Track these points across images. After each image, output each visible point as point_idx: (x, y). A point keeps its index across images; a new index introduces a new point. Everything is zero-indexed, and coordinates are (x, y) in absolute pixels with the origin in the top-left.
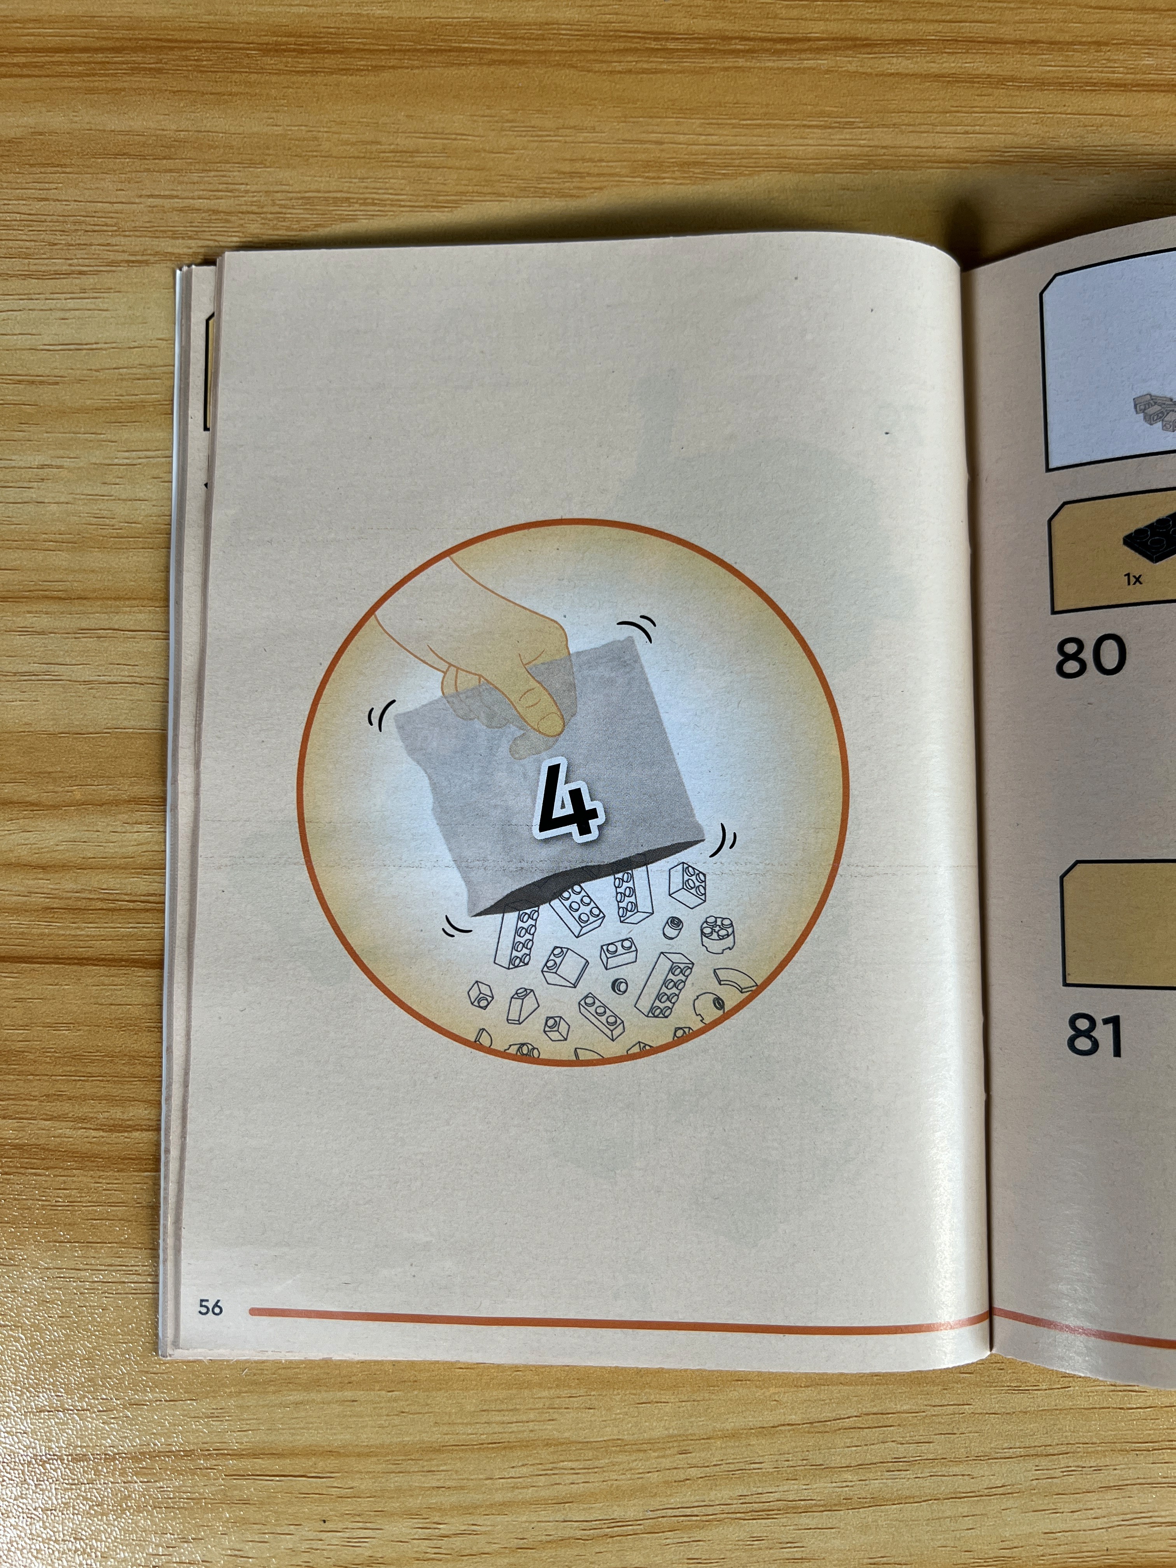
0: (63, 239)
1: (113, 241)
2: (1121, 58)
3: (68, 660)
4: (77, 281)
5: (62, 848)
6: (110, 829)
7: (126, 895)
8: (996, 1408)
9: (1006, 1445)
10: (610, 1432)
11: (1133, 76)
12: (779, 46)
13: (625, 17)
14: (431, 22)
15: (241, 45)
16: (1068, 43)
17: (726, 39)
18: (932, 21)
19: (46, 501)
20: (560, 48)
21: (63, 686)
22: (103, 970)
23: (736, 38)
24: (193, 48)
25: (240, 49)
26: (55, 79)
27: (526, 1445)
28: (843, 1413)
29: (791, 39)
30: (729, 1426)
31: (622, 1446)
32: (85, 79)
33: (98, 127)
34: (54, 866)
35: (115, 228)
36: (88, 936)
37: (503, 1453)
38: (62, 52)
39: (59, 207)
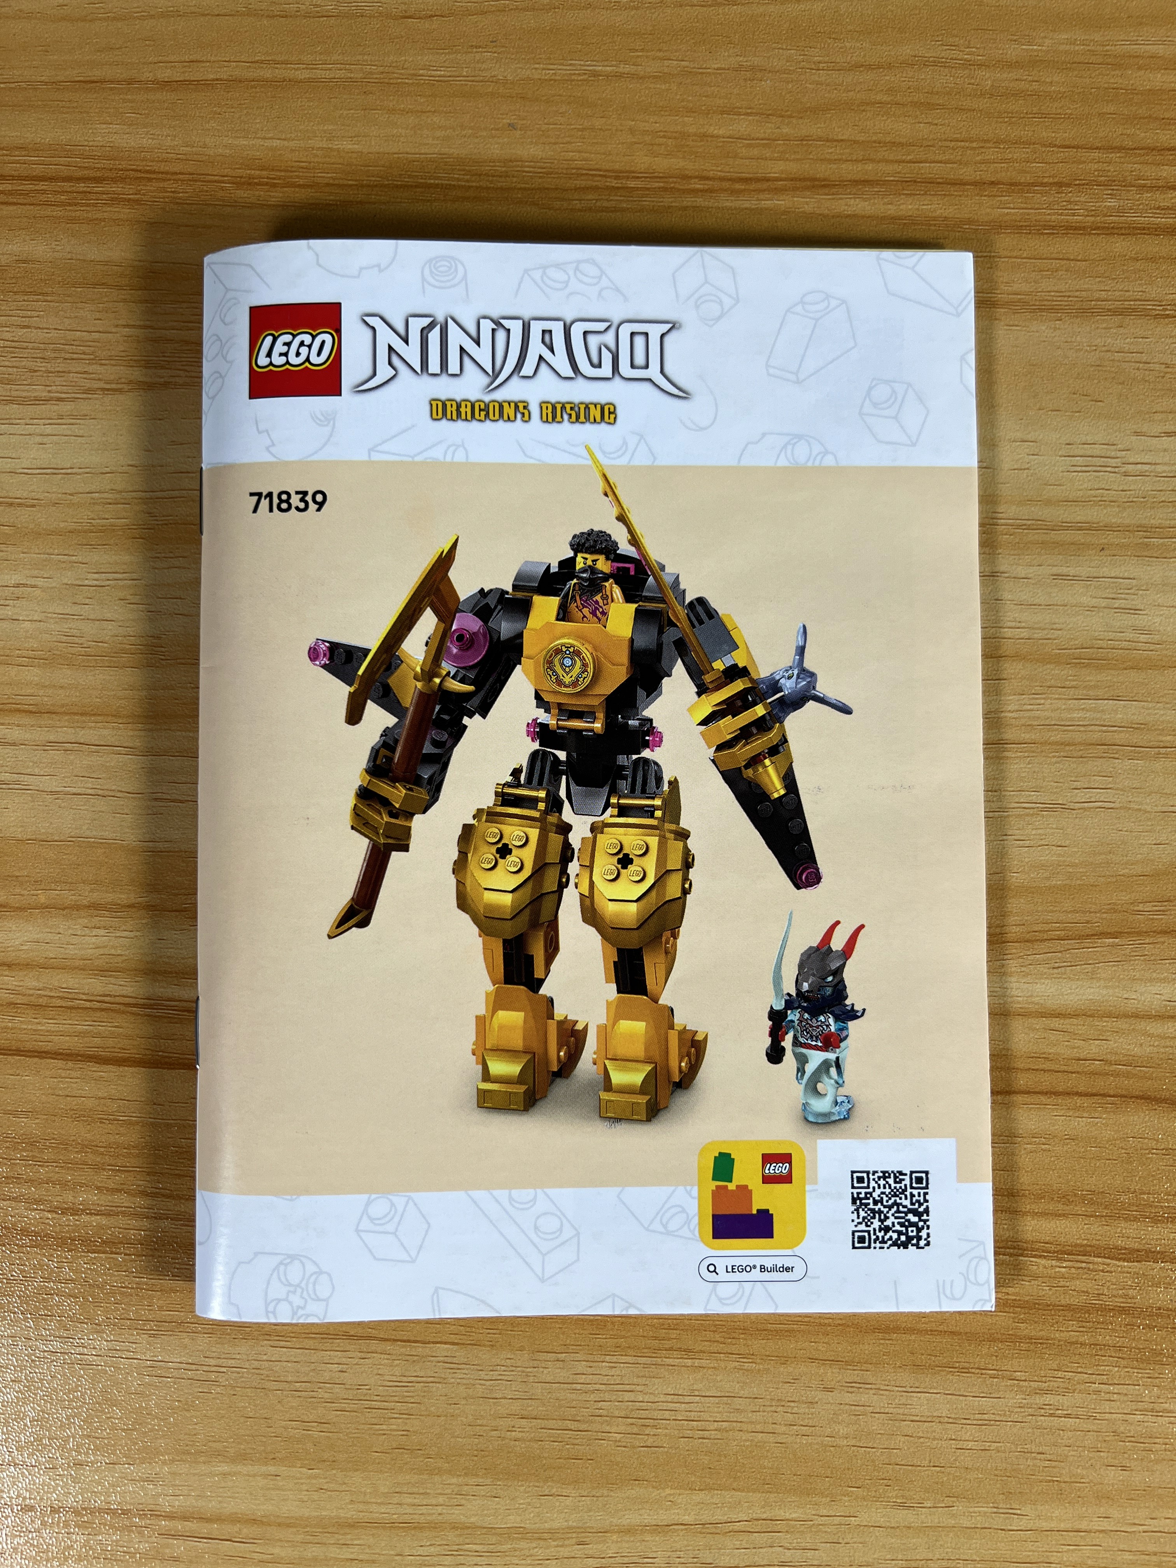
0: (42, 366)
1: (90, 369)
2: (1082, 199)
3: (37, 771)
4: (56, 407)
5: (26, 948)
6: (70, 931)
7: (83, 994)
8: (882, 1521)
9: (888, 1557)
10: (513, 1520)
11: (1093, 219)
12: (738, 186)
13: (588, 155)
14: (398, 158)
15: (216, 178)
16: (1029, 184)
17: (686, 177)
18: (892, 161)
19: (21, 618)
20: (523, 186)
21: (32, 795)
22: (60, 1063)
23: (696, 177)
24: (170, 180)
25: (215, 181)
26: (38, 208)
27: (434, 1526)
28: (734, 1517)
29: (751, 179)
30: (625, 1521)
31: (523, 1533)
32: (68, 208)
33: (79, 257)
34: (19, 964)
35: (92, 357)
36: (48, 1031)
37: (413, 1532)
38: (46, 181)
39: (41, 335)
